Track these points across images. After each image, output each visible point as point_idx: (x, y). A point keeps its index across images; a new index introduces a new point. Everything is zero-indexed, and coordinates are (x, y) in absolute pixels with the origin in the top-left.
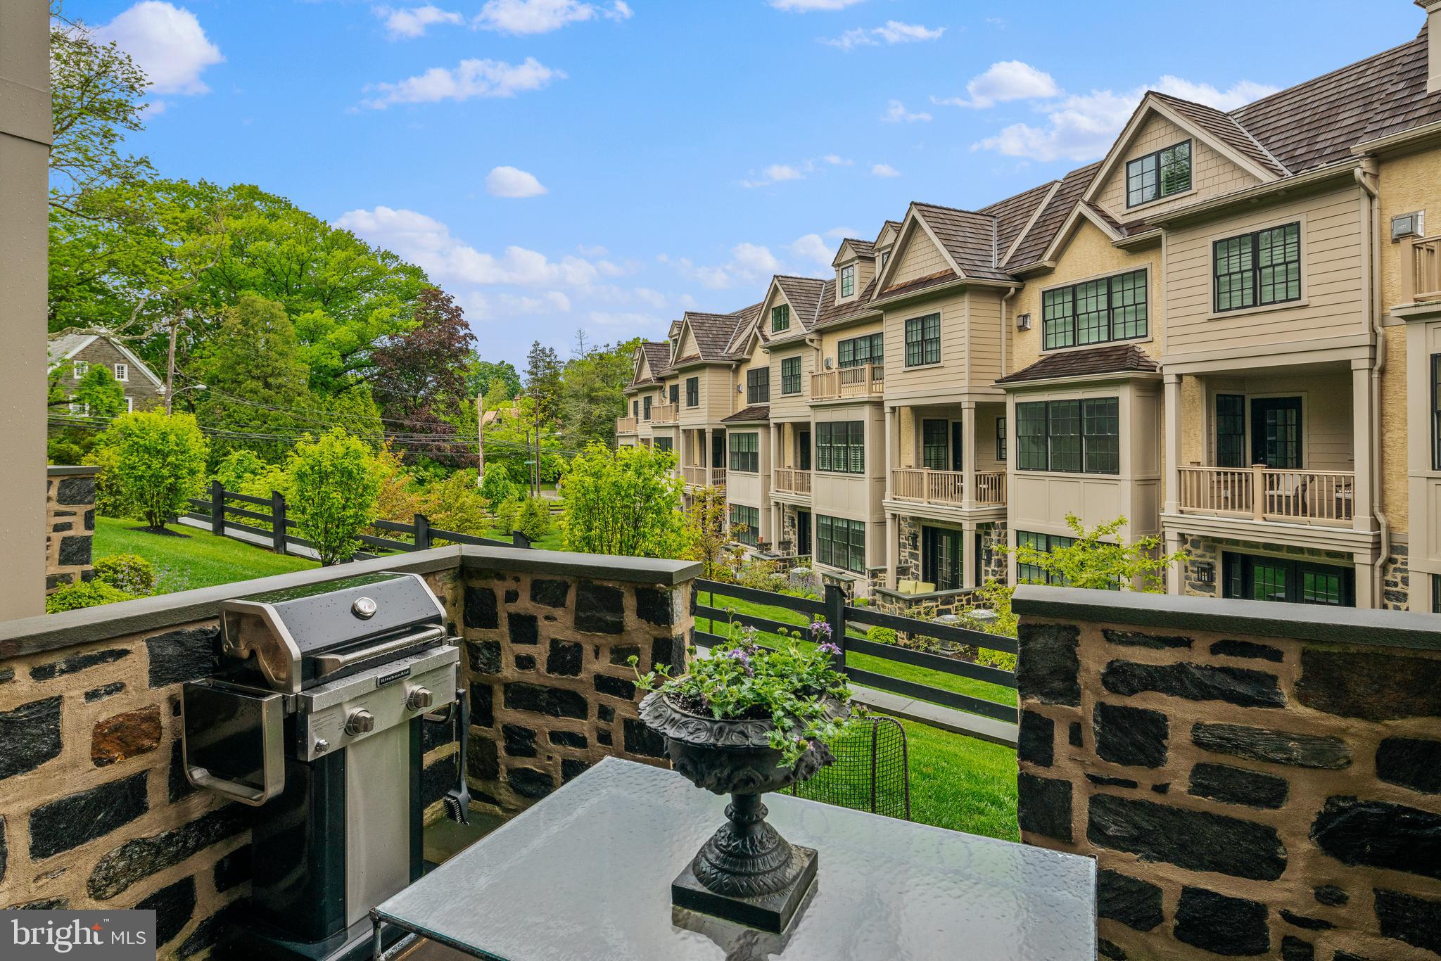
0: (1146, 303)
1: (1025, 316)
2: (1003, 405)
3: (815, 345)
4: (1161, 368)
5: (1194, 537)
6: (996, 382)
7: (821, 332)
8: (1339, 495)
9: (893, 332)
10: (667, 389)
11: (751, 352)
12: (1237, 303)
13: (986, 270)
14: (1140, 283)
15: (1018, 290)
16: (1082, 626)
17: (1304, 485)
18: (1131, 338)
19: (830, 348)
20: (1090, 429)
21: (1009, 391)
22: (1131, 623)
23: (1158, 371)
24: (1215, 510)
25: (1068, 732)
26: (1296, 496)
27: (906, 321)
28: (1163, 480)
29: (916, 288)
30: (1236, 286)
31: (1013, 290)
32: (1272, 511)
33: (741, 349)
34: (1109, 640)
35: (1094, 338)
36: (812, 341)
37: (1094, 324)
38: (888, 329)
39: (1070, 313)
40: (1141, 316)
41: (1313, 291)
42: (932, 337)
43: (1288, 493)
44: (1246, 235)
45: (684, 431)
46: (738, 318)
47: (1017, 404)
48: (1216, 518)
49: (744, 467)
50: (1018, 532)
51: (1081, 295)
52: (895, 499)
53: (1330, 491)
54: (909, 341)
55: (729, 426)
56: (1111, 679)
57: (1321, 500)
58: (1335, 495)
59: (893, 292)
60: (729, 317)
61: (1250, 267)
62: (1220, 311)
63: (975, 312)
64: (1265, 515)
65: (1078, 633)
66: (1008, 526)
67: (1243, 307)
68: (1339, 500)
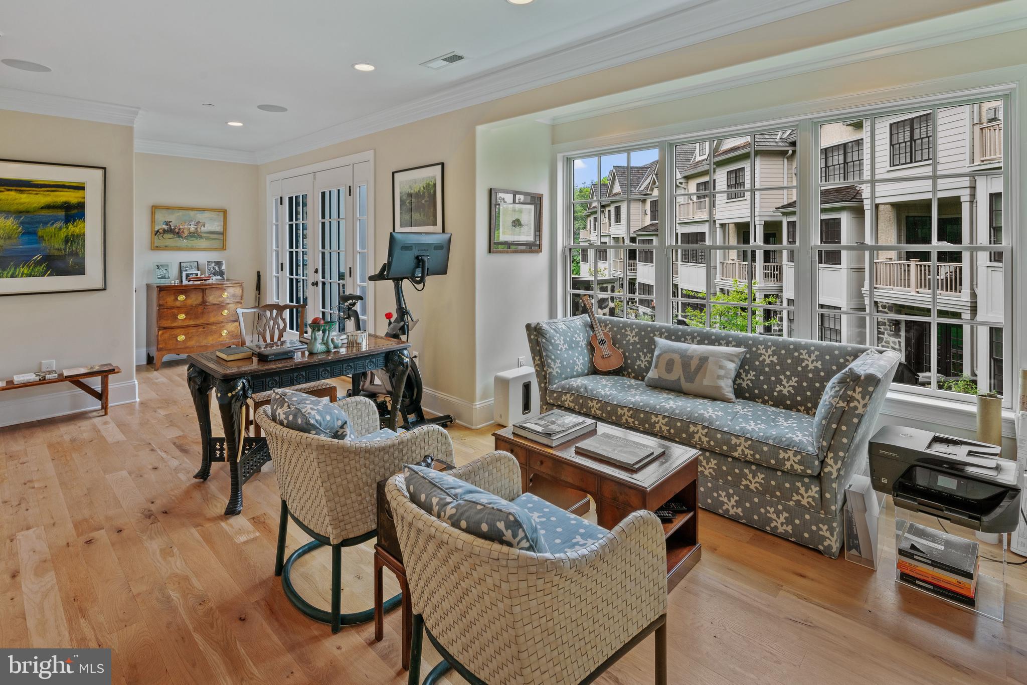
2: (781, 222)
3: (683, 186)
4: (864, 200)
5: (889, 305)
6: (776, 209)
7: (687, 178)
9: (721, 178)
10: (607, 212)
11: (652, 190)
12: (903, 161)
13: (772, 140)
15: (794, 152)
19: (692, 187)
21: (785, 214)
23: (863, 202)
24: (892, 287)
27: (727, 172)
29: (731, 153)
30: (903, 151)
31: (790, 152)
32: (921, 287)
33: (647, 188)
36: (681, 183)
37: (837, 172)
38: (719, 177)
39: (824, 166)
42: (741, 181)
44: (907, 120)
45: (614, 238)
46: (647, 168)
48: (892, 292)
49: (647, 261)
50: (789, 300)
51: (830, 154)
52: (722, 279)
54: (729, 184)
55: (638, 235)
59: (719, 155)
60: (642, 168)
61: (909, 139)
62: (894, 166)
63: (763, 167)
64: (917, 290)
66: (783, 296)
67: (906, 163)
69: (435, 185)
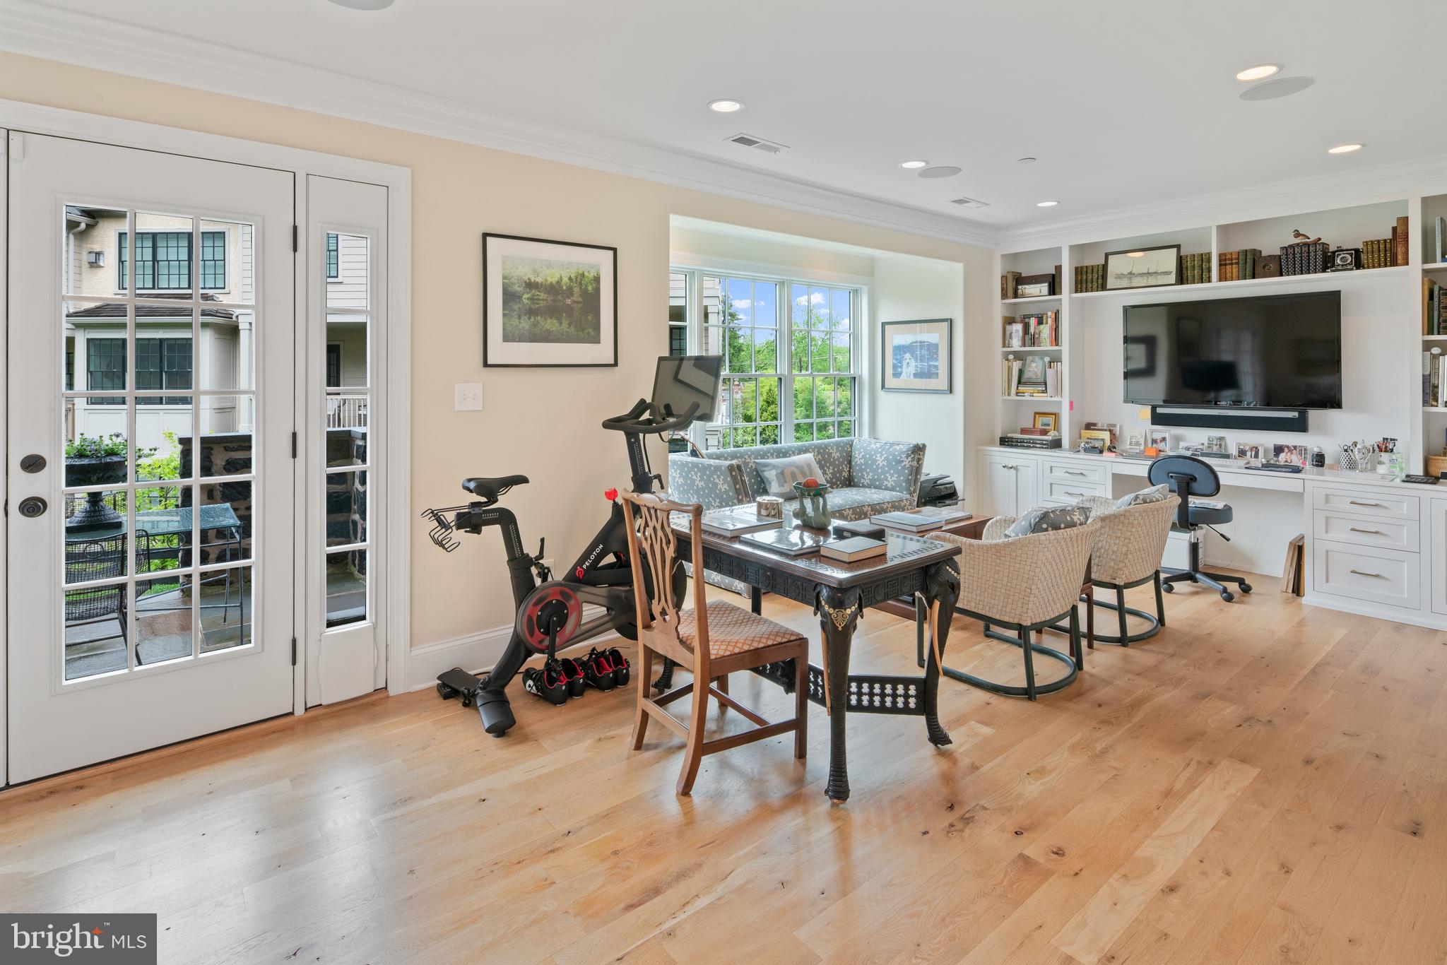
0: (224, 260)
1: (98, 254)
4: (237, 317)
6: (67, 316)
8: (360, 412)
14: (219, 243)
15: (89, 227)
16: (214, 446)
17: (339, 407)
18: (210, 288)
20: (171, 365)
21: (79, 326)
22: (237, 442)
23: (234, 319)
25: (207, 494)
26: (334, 415)
28: (237, 408)
31: (84, 225)
34: (227, 450)
35: (174, 284)
37: (174, 271)
39: (150, 258)
40: (220, 271)
41: (347, 273)
43: (329, 413)
47: (89, 340)
51: (160, 243)
53: (354, 410)
56: (227, 467)
57: (349, 417)
58: (357, 412)
65: (212, 449)
68: (360, 415)
69: (597, 280)
